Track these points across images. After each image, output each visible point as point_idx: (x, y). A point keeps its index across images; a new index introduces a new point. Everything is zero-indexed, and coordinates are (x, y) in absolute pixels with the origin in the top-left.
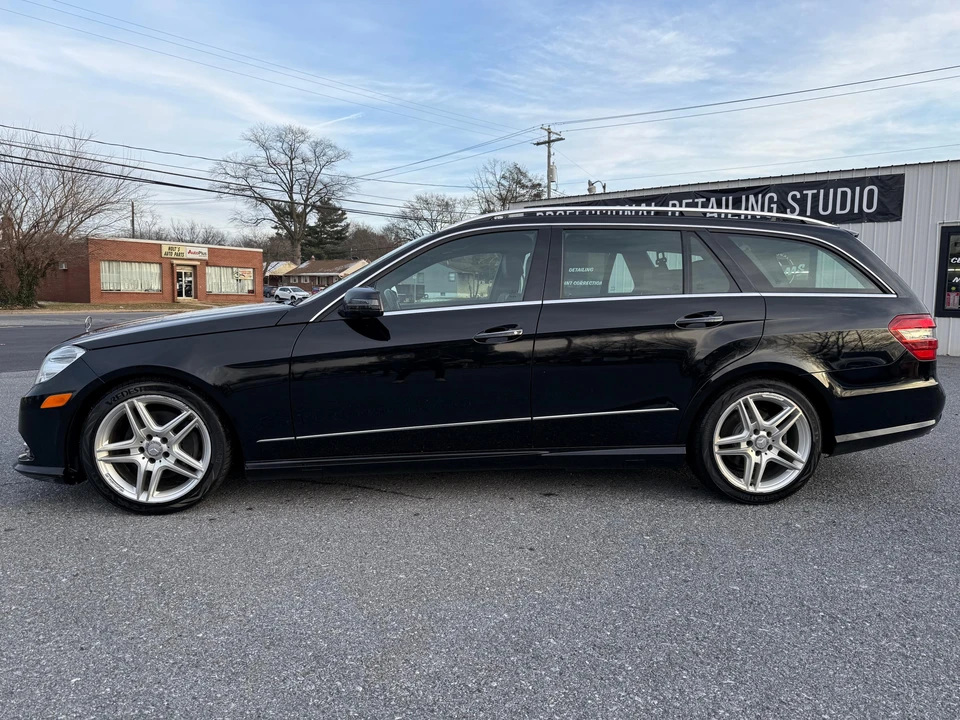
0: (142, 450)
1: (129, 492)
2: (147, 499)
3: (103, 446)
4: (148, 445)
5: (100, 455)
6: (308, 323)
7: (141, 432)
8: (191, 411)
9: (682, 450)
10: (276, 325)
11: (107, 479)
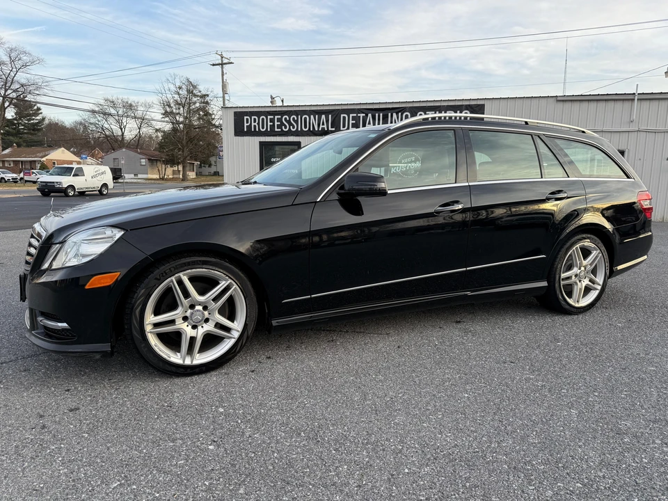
0: (185, 319)
1: (175, 358)
2: (192, 362)
3: (150, 319)
4: (192, 314)
5: (148, 328)
6: (316, 202)
7: (186, 302)
8: (230, 281)
9: (544, 284)
10: (292, 205)
11: (156, 349)
